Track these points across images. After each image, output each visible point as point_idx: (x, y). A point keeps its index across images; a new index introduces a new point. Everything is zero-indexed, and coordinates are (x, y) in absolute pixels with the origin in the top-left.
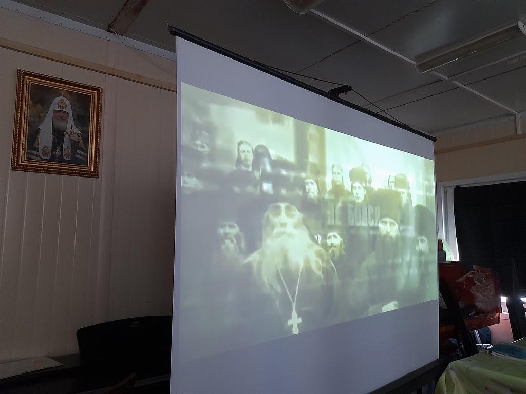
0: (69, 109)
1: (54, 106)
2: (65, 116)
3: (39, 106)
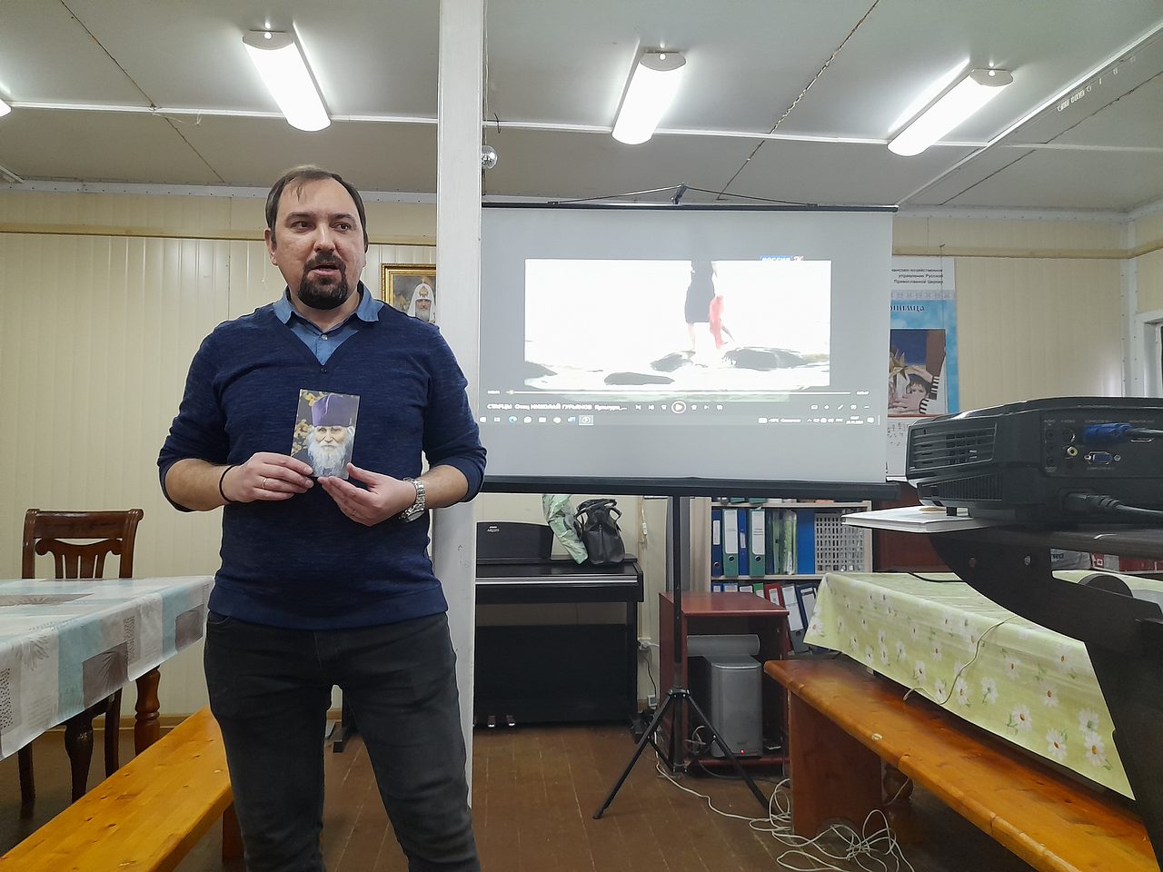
0: (431, 296)
1: (416, 296)
2: (426, 304)
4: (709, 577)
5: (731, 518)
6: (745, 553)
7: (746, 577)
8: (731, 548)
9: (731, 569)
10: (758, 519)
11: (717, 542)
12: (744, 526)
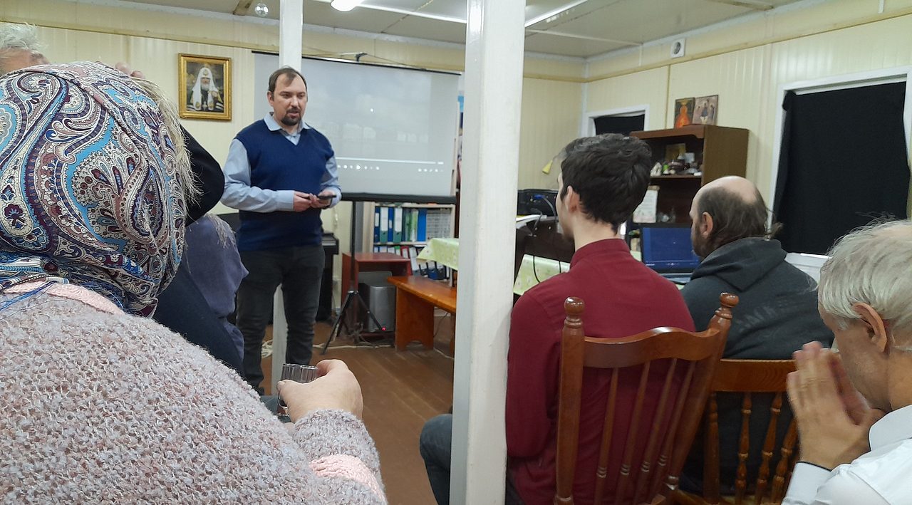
0: (210, 76)
1: (201, 75)
2: (208, 80)
3: (192, 75)
4: (372, 243)
5: (385, 212)
6: (391, 231)
7: (391, 243)
8: (384, 228)
9: (383, 238)
10: (398, 213)
11: (377, 225)
12: (391, 216)
